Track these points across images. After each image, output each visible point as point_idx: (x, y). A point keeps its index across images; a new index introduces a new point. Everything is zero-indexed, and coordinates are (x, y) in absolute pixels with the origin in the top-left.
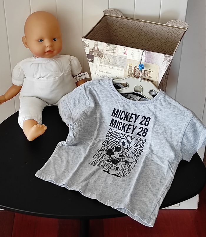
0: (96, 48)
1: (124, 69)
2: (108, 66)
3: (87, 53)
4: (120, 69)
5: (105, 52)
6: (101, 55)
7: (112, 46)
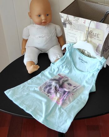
0: (67, 19)
4: (82, 32)
6: (70, 23)
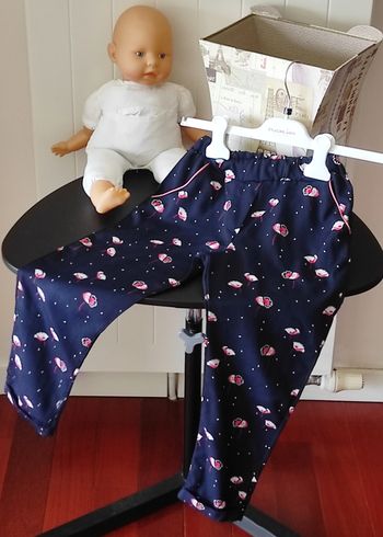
0: (220, 57)
1: (260, 96)
2: (237, 90)
3: (207, 66)
4: (256, 94)
5: (233, 64)
6: (227, 70)
7: (244, 53)
